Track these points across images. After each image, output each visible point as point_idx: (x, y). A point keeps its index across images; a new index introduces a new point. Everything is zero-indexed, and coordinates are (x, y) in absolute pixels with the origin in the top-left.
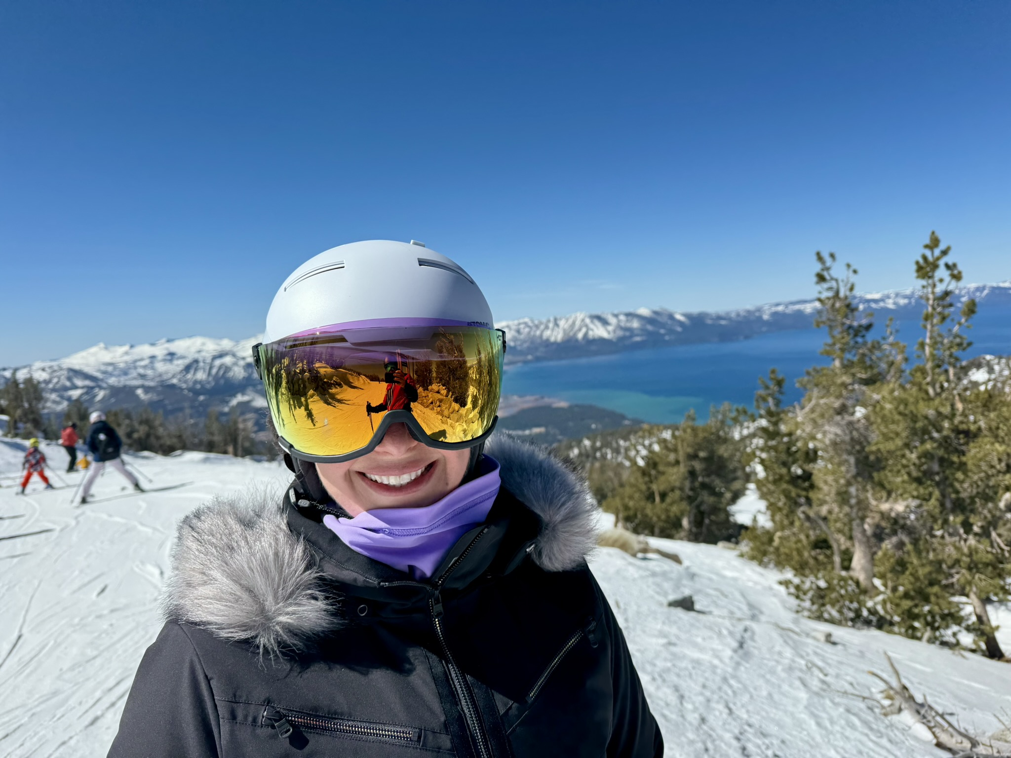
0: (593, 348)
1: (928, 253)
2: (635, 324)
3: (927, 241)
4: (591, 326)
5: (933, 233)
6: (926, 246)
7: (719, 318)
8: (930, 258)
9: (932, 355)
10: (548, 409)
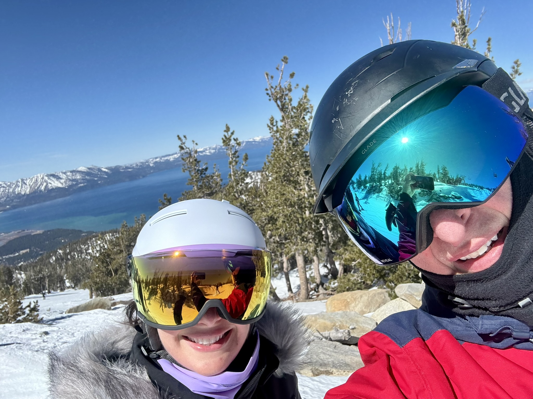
0: (53, 194)
1: (226, 134)
2: (78, 177)
3: (225, 129)
4: (49, 181)
5: (227, 125)
6: (225, 131)
7: (127, 168)
8: (228, 137)
9: (235, 179)
10: (29, 237)
